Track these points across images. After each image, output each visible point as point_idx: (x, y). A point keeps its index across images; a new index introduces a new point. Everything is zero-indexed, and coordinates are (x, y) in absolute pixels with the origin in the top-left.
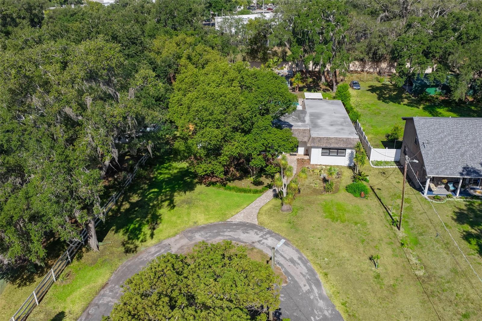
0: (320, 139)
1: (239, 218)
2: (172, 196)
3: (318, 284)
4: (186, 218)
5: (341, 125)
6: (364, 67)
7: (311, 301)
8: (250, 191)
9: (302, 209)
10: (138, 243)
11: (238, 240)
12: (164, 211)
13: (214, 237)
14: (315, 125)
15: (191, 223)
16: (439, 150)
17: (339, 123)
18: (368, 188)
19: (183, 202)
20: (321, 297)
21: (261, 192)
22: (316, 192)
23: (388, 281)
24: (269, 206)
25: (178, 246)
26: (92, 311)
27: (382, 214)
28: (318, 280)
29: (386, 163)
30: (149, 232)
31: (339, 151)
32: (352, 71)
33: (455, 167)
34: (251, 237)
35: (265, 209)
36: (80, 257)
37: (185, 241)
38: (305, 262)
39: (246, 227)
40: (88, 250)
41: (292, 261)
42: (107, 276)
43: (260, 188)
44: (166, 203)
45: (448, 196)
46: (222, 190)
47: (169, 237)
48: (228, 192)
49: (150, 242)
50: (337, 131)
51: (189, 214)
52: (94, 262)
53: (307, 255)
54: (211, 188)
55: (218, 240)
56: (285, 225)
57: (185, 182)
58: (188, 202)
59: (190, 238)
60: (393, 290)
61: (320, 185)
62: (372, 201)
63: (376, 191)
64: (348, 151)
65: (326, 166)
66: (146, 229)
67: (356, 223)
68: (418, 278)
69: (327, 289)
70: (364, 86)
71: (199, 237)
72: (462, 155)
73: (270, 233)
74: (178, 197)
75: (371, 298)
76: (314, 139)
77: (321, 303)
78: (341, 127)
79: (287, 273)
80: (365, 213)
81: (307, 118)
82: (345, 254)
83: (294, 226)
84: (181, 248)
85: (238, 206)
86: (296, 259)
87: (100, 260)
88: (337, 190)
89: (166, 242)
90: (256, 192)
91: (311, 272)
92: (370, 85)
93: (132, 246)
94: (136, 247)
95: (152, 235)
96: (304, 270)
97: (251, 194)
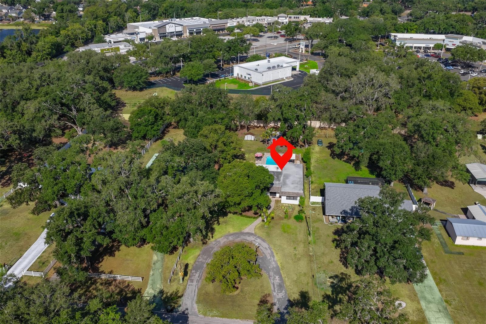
0: (285, 193)
1: (247, 230)
2: (218, 219)
3: (274, 257)
4: (225, 230)
5: (297, 184)
6: (331, 125)
7: (270, 262)
8: (252, 217)
9: (273, 227)
10: (207, 240)
11: (246, 240)
12: (215, 226)
13: (237, 238)
14: (285, 184)
15: (227, 232)
16: (333, 202)
17: (297, 182)
18: (304, 217)
19: (223, 222)
20: (274, 261)
21: (257, 218)
22: (281, 218)
23: (299, 256)
24: (259, 225)
25: (223, 241)
26: (197, 263)
27: (306, 230)
28: (274, 255)
29: (318, 203)
30: (211, 236)
31: (294, 198)
32: (322, 127)
33: (338, 211)
34: (251, 239)
35: (258, 226)
36: (187, 245)
37: (225, 240)
38: (270, 249)
39: (249, 234)
40: (189, 243)
41: (266, 248)
42: (199, 252)
43: (256, 216)
44: (216, 222)
45: (336, 223)
46: (240, 217)
47: (219, 238)
48: (242, 218)
49: (212, 240)
50: (294, 188)
51: (226, 228)
52: (193, 247)
53: (272, 246)
54: (235, 215)
55: (238, 240)
56: (265, 234)
57: (223, 211)
58: (225, 222)
59: (227, 238)
60: (299, 259)
61: (282, 215)
62: (304, 224)
63: (307, 218)
64: (299, 198)
65: (288, 204)
66: (209, 234)
67: (293, 234)
68: (310, 255)
69: (277, 258)
70: (326, 143)
71: (231, 238)
72: (342, 206)
73: (259, 237)
74: (221, 219)
75: (290, 261)
76: (282, 192)
77: (273, 263)
78: (296, 185)
79: (263, 253)
80: (298, 229)
81: (282, 178)
82: (285, 246)
83: (268, 234)
84: (224, 242)
85: (247, 225)
86: (267, 248)
87: (195, 247)
88: (290, 218)
89: (218, 240)
90: (254, 218)
91: (272, 252)
92: (330, 142)
93: (205, 241)
94: (207, 242)
95: (212, 237)
96: (269, 252)
97: (252, 219)
